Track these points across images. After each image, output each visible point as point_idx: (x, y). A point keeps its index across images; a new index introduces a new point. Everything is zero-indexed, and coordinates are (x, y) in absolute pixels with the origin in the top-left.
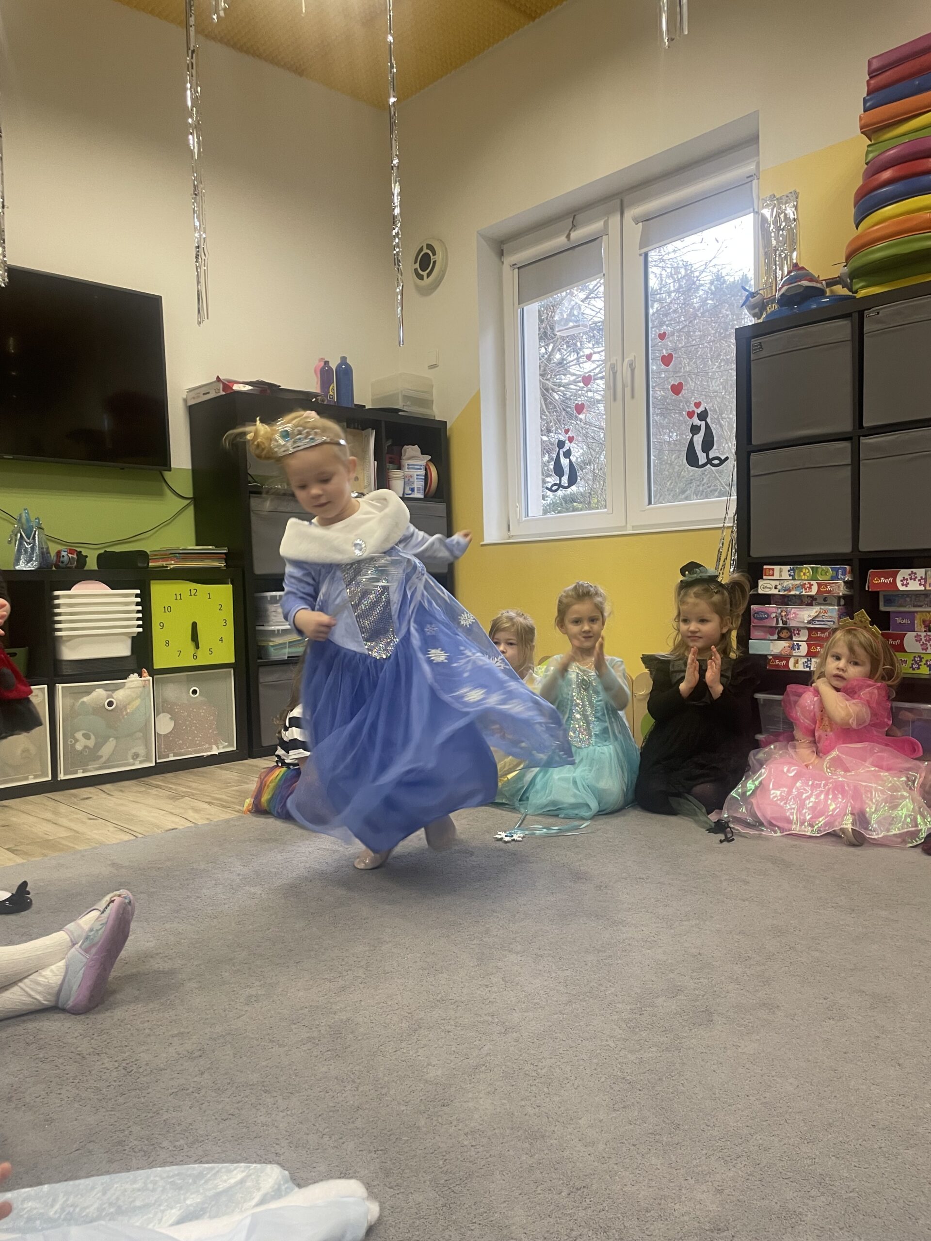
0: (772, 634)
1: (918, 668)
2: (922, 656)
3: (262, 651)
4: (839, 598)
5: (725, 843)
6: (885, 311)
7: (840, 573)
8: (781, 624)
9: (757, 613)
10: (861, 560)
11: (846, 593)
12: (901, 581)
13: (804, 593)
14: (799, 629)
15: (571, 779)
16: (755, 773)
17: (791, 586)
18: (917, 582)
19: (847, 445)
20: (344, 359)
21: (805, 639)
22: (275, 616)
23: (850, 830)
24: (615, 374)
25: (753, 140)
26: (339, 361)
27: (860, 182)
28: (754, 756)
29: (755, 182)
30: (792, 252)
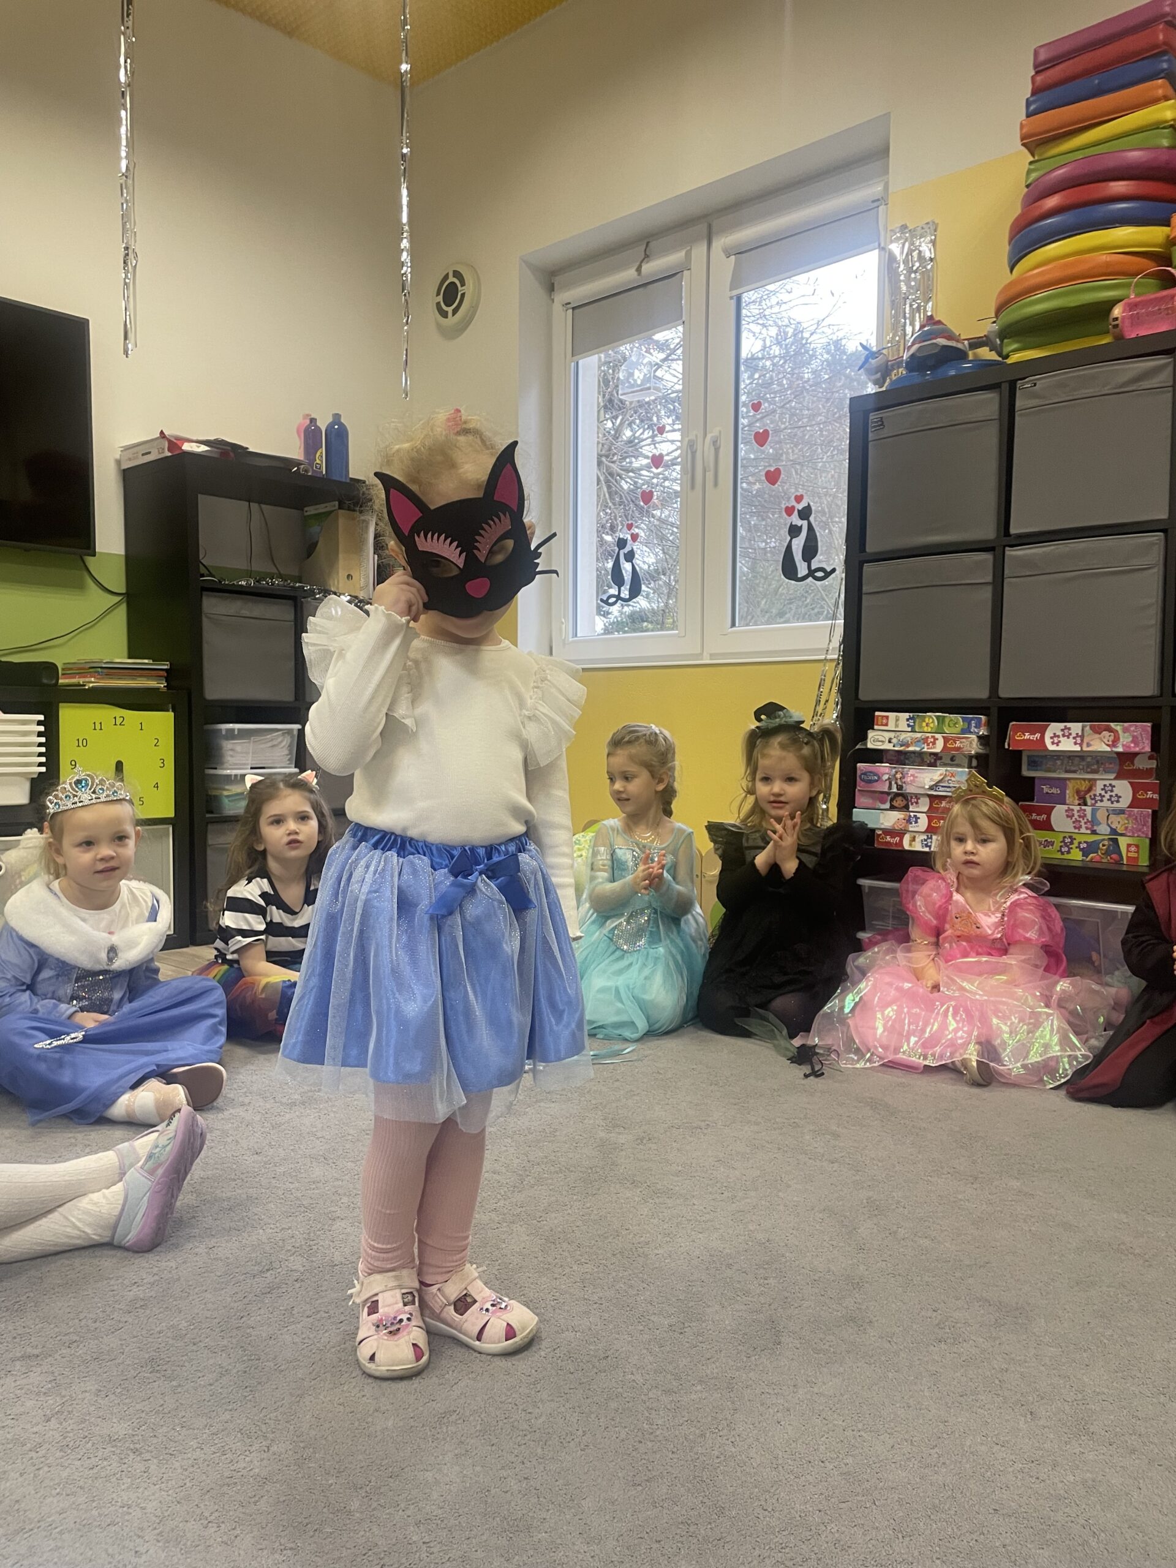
0: (883, 802)
1: (1068, 852)
2: (1074, 836)
3: (211, 803)
4: (971, 757)
5: (812, 1078)
6: (1043, 382)
7: (973, 725)
8: (894, 790)
9: (865, 774)
10: (1000, 709)
11: (981, 751)
12: (1051, 738)
13: (925, 750)
14: (917, 796)
15: (614, 989)
16: (855, 984)
17: (909, 739)
18: (1071, 740)
19: (988, 557)
20: (337, 417)
21: (925, 809)
22: (232, 756)
23: (975, 1064)
24: (694, 454)
25: (883, 152)
26: (330, 420)
27: (1018, 211)
28: (853, 962)
29: (881, 208)
30: (927, 302)
